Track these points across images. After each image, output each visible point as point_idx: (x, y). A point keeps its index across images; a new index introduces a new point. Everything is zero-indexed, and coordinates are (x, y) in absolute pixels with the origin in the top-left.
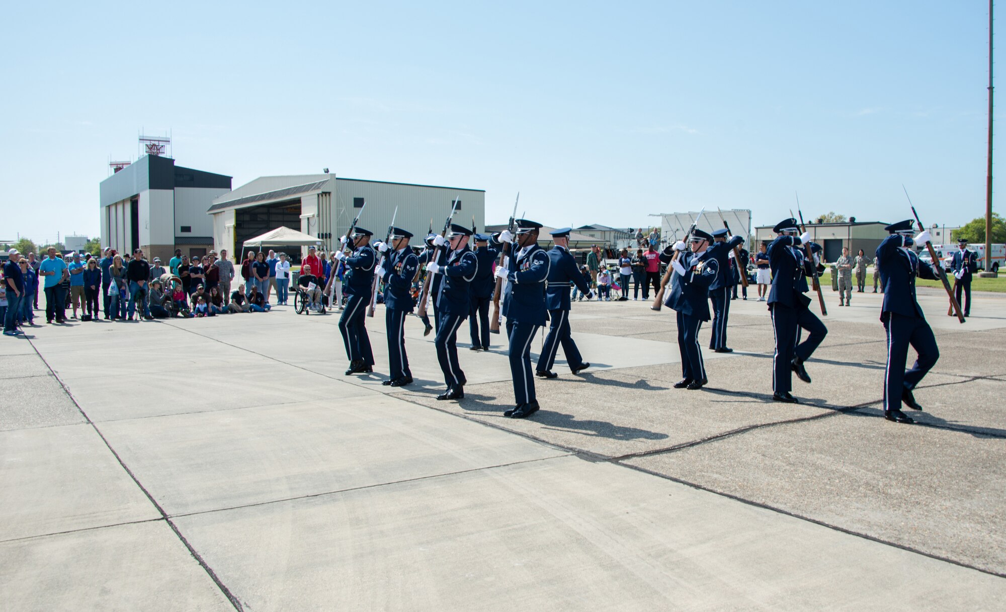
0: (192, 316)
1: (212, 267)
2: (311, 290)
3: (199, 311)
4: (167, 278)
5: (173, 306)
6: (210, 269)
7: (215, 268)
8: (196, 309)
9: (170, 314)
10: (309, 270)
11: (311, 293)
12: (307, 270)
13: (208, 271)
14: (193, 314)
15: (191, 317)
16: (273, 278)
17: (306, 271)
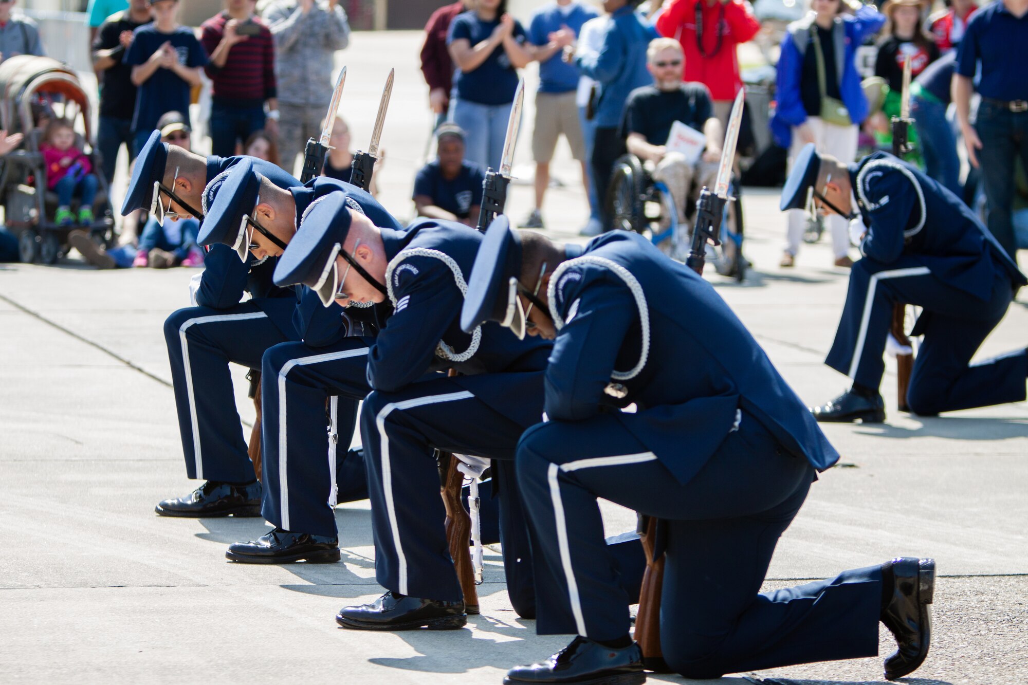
0: (122, 262)
1: (238, 30)
2: (677, 164)
3: (160, 239)
4: (22, 79)
5: (43, 211)
6: (229, 40)
7: (252, 38)
8: (148, 230)
9: (27, 244)
10: (675, 63)
11: (676, 175)
12: (662, 64)
13: (220, 54)
14: (130, 252)
15: (118, 266)
16: (563, 99)
17: (660, 71)
